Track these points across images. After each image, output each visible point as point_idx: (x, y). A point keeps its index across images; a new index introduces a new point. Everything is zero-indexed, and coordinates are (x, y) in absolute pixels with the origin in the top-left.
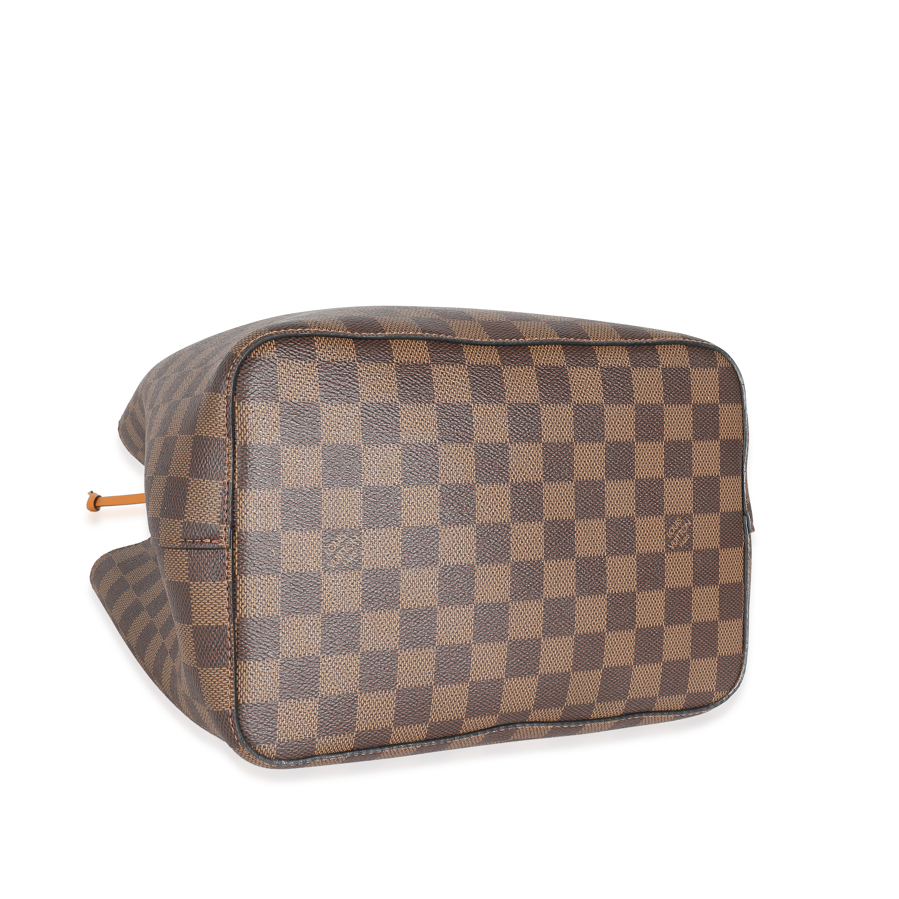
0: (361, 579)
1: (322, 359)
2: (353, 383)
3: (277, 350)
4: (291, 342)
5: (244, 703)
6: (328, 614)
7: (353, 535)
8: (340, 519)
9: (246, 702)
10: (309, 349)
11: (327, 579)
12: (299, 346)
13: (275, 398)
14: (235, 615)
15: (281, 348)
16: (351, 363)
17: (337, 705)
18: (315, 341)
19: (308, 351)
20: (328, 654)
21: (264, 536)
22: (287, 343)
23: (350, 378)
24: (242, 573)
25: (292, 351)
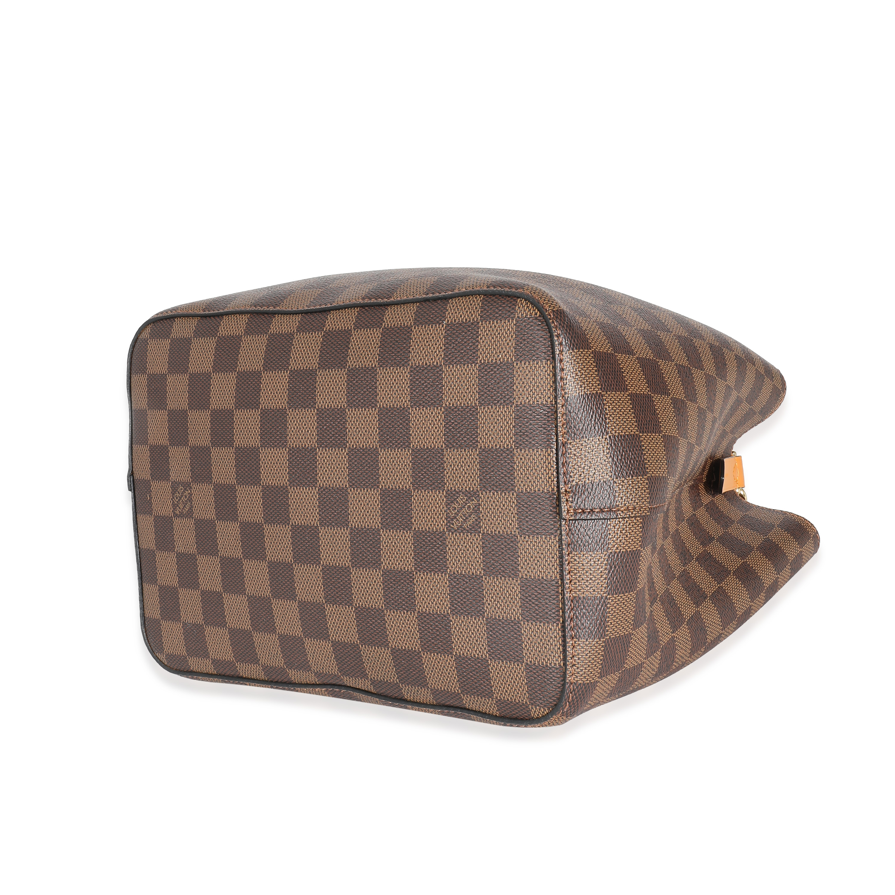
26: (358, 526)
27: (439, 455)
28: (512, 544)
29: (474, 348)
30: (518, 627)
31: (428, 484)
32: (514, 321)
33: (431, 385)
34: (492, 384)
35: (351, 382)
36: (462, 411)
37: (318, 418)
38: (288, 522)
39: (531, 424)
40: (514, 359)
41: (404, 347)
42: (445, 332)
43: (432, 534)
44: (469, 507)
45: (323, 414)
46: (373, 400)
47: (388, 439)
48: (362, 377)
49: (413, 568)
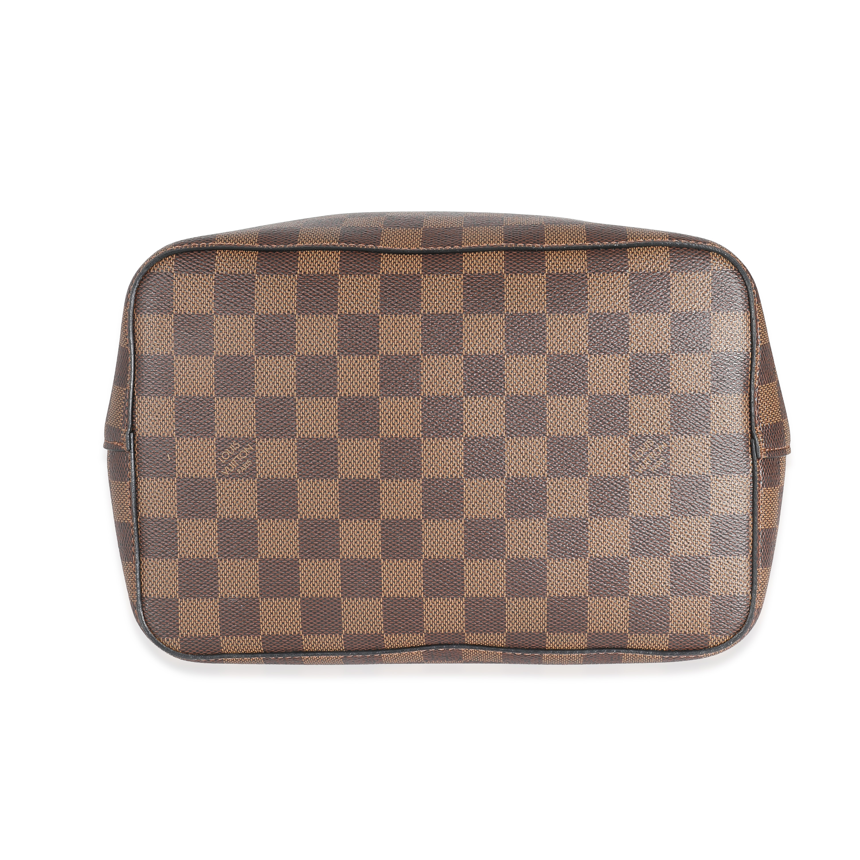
0: (256, 487)
1: (220, 272)
2: (249, 294)
3: (176, 264)
4: (192, 256)
5: (146, 597)
6: (224, 519)
7: (247, 444)
8: (233, 428)
9: (148, 596)
10: (208, 262)
11: (221, 485)
12: (198, 260)
13: (169, 310)
14: (137, 513)
15: (180, 262)
16: (250, 275)
17: (237, 607)
18: (217, 255)
19: (207, 264)
20: (225, 558)
21: (160, 440)
22: (187, 258)
23: (247, 290)
24: (141, 475)
25: (190, 264)
26: (517, 475)
27: (623, 401)
28: (703, 484)
29: (665, 298)
30: (707, 562)
31: (608, 430)
32: (710, 273)
33: (615, 332)
34: (686, 332)
35: (511, 327)
36: (650, 358)
37: (464, 365)
38: (418, 476)
39: (728, 371)
40: (710, 309)
41: (580, 294)
42: (630, 281)
43: (612, 479)
44: (657, 451)
45: (472, 361)
46: (541, 347)
47: (558, 386)
48: (526, 323)
49: (587, 515)
